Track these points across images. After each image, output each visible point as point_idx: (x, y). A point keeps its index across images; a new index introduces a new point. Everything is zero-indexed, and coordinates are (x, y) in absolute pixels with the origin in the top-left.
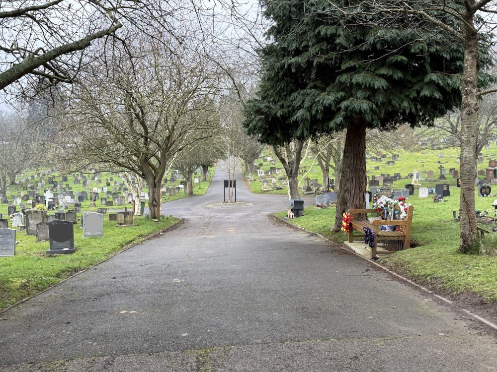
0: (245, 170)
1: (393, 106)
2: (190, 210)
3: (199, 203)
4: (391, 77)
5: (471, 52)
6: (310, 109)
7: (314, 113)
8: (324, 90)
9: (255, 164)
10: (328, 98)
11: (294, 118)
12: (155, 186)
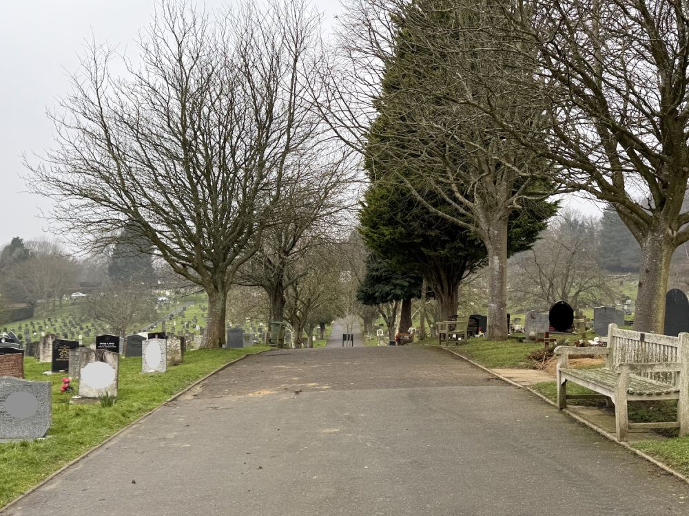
0: (363, 329)
6: (381, 293)
8: (386, 285)
9: (375, 324)
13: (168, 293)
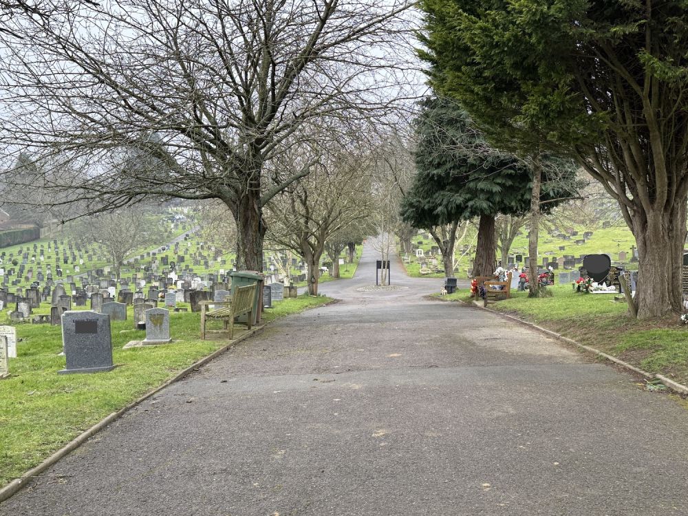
0: (400, 249)
1: (505, 204)
2: (339, 293)
3: (348, 286)
4: (504, 184)
5: (537, 178)
6: (446, 206)
7: (449, 209)
8: (457, 192)
9: (413, 242)
10: (459, 199)
11: (435, 212)
12: (314, 263)
13: (186, 210)
